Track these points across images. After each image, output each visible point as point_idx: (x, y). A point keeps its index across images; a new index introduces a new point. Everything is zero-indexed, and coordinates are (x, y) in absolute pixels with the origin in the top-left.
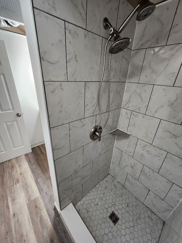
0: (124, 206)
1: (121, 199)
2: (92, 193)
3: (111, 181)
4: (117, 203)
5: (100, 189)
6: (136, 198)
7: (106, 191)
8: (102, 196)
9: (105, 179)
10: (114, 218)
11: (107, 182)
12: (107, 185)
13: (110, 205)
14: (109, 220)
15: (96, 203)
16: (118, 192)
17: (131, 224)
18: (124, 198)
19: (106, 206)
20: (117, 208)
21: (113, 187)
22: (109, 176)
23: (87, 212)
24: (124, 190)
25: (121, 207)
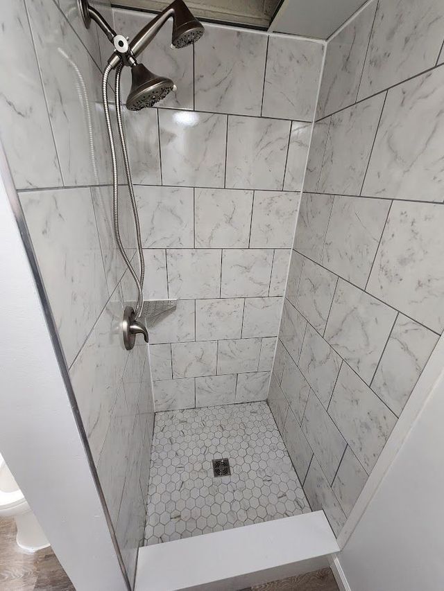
0: (218, 435)
1: (207, 430)
2: (156, 481)
3: (168, 422)
4: (208, 443)
5: (163, 455)
6: (223, 406)
7: (176, 447)
8: (176, 462)
9: (157, 429)
10: (222, 468)
11: (164, 431)
12: (168, 435)
13: (201, 458)
14: (218, 479)
15: (179, 485)
16: (195, 426)
17: (244, 445)
18: (209, 423)
19: (198, 467)
20: (213, 450)
21: (180, 427)
22: (158, 417)
23: (178, 519)
24: (201, 413)
25: (216, 441)
